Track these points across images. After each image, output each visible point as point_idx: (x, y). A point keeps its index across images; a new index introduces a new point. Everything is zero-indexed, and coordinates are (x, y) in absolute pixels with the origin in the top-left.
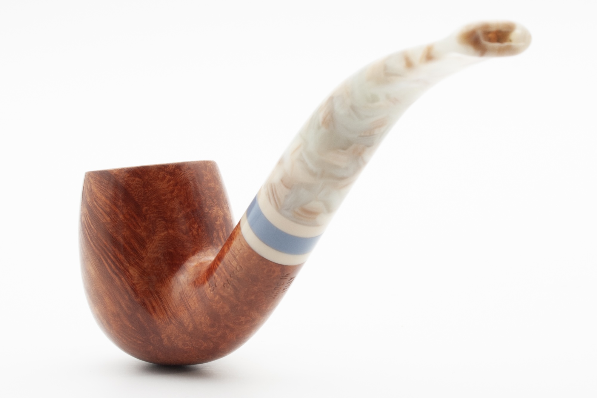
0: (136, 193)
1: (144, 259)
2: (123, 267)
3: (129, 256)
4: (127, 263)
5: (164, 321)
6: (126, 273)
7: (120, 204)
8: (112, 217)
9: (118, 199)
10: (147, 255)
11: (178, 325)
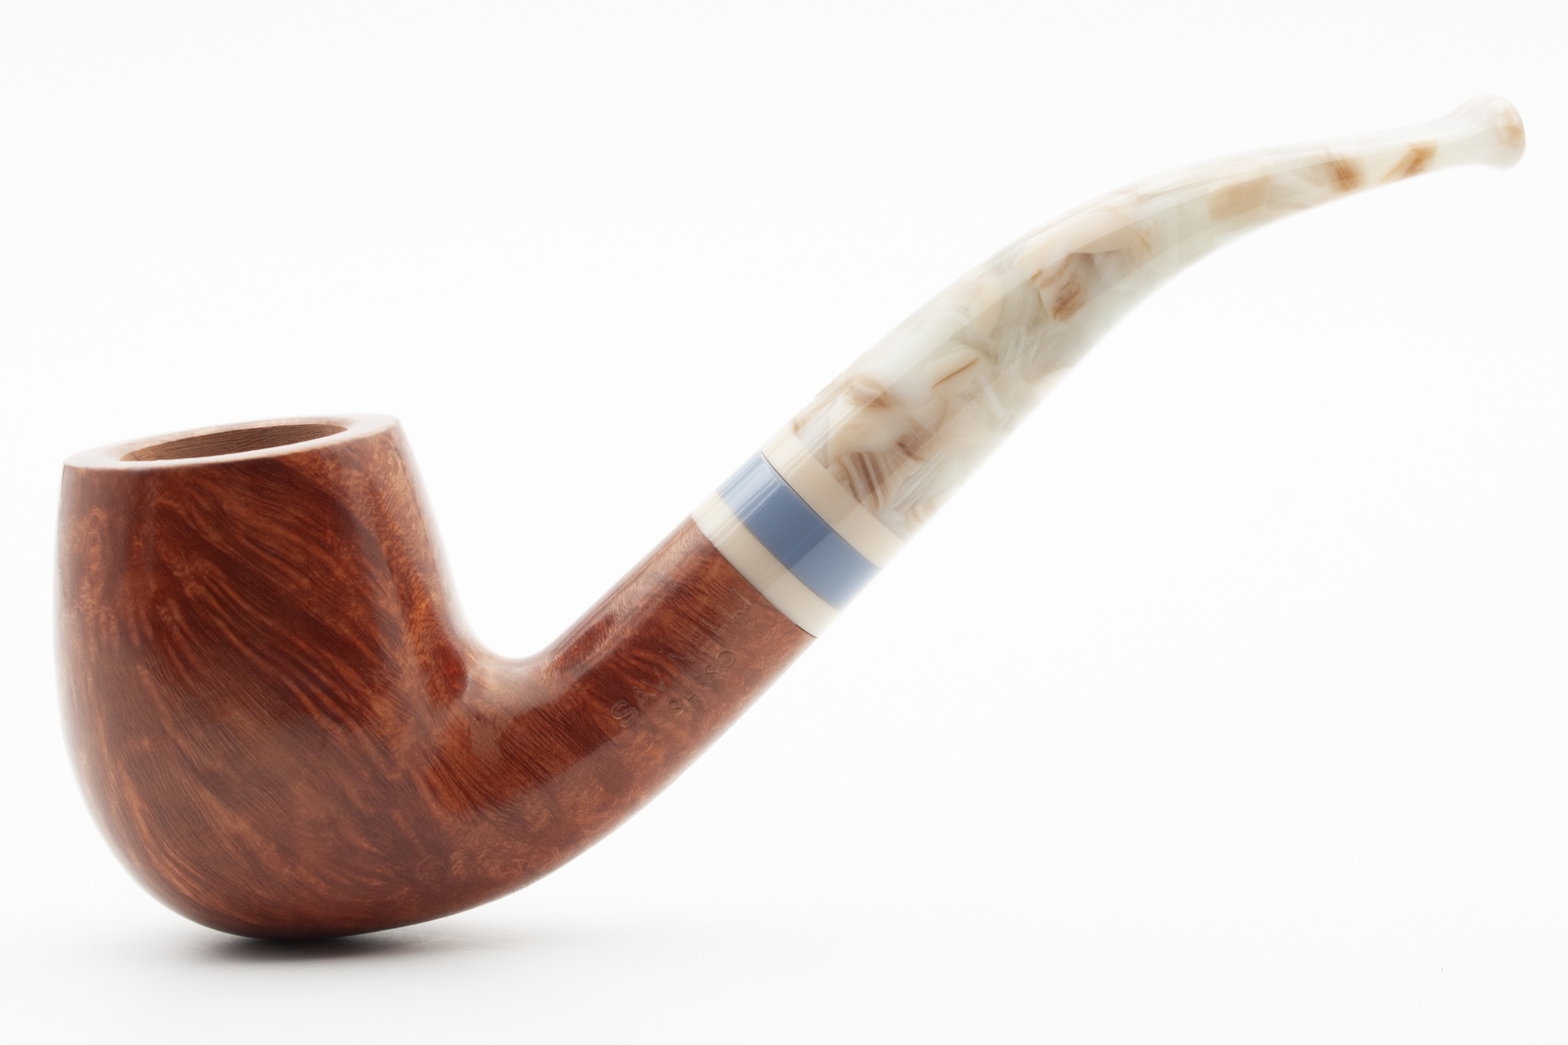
0: (362, 509)
1: (402, 672)
2: (356, 698)
3: (370, 669)
4: (365, 687)
5: (464, 819)
6: (364, 713)
7: (330, 540)
8: (315, 575)
9: (321, 528)
10: (406, 661)
11: (505, 821)
